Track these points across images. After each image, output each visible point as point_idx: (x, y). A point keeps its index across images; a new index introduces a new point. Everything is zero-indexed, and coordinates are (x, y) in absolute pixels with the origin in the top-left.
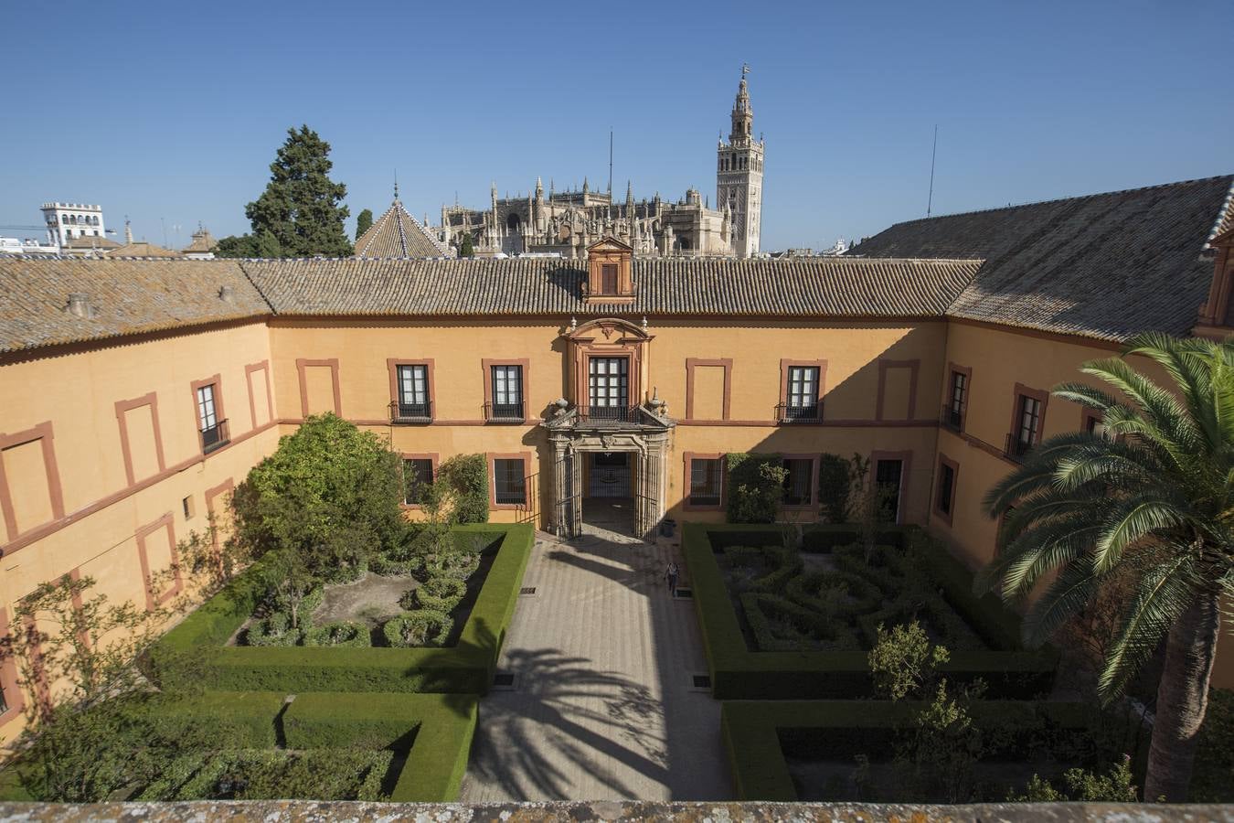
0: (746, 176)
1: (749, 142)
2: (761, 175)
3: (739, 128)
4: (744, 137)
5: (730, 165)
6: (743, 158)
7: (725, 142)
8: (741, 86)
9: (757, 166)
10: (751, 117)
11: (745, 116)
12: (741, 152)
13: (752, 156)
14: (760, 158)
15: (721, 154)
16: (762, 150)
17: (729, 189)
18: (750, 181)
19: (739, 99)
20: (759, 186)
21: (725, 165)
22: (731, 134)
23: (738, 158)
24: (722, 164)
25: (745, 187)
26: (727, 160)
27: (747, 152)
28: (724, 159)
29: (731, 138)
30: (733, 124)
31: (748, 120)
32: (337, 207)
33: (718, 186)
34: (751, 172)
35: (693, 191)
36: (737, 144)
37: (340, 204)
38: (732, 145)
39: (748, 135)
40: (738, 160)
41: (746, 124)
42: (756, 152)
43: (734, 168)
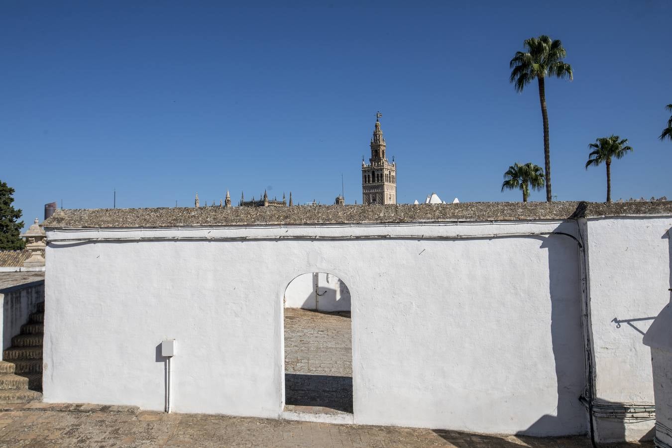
0: (382, 187)
1: (383, 163)
2: (395, 185)
3: (376, 154)
4: (380, 160)
5: (371, 179)
6: (380, 174)
7: (367, 164)
8: (376, 126)
9: (391, 179)
10: (385, 146)
11: (380, 145)
12: (378, 170)
13: (386, 172)
14: (393, 174)
15: (364, 171)
16: (394, 168)
17: (371, 195)
18: (385, 190)
19: (375, 135)
20: (393, 192)
21: (367, 179)
22: (371, 158)
23: (376, 174)
24: (366, 178)
25: (382, 194)
26: (369, 176)
27: (382, 170)
28: (367, 175)
29: (371, 160)
30: (372, 151)
31: (382, 148)
32: (17, 223)
33: (363, 193)
34: (386, 183)
35: (341, 198)
36: (375, 165)
37: (18, 221)
38: (371, 166)
39: (382, 158)
40: (376, 176)
41: (381, 151)
42: (388, 169)
43: (374, 181)
